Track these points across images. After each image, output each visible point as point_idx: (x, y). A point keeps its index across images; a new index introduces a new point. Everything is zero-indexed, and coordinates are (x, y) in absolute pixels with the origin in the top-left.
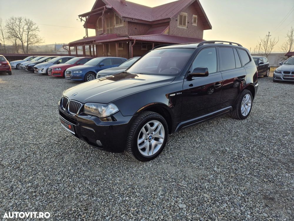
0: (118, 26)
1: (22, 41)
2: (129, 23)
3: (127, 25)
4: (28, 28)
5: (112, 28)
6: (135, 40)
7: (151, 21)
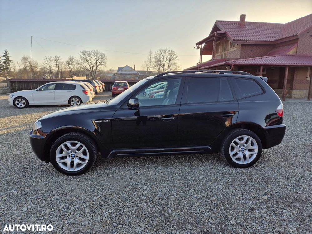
0: (231, 50)
1: (164, 69)
2: (242, 45)
3: (240, 48)
4: (170, 58)
5: (226, 52)
6: (233, 65)
7: (274, 40)
